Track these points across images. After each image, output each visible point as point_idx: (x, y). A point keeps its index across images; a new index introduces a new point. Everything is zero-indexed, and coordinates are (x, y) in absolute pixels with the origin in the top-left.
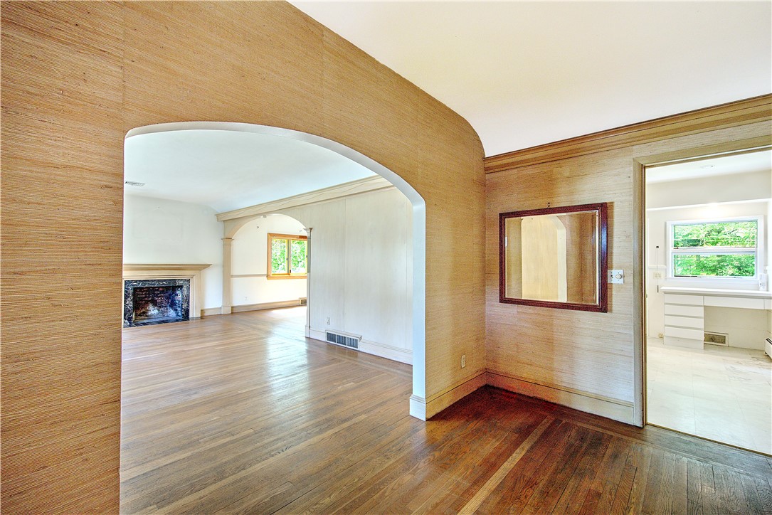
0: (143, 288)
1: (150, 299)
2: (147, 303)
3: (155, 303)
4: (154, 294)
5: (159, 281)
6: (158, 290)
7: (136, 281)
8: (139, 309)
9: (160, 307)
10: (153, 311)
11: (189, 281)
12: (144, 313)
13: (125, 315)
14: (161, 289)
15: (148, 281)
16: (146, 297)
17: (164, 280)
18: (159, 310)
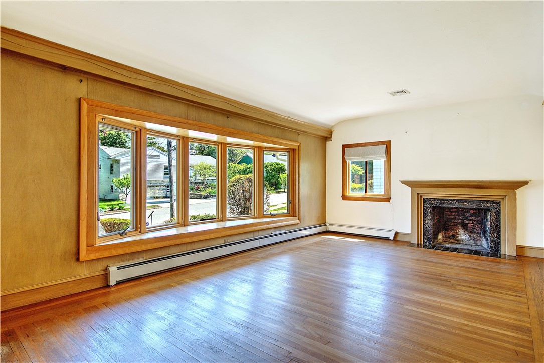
0: (452, 208)
1: (460, 221)
2: (456, 225)
3: (465, 227)
4: (464, 215)
5: (459, 201)
6: (467, 212)
7: (434, 200)
8: (448, 231)
9: (471, 232)
10: (463, 236)
11: (498, 203)
12: (453, 236)
13: (424, 234)
14: (472, 211)
15: (446, 200)
16: (455, 218)
17: (466, 201)
18: (470, 236)
